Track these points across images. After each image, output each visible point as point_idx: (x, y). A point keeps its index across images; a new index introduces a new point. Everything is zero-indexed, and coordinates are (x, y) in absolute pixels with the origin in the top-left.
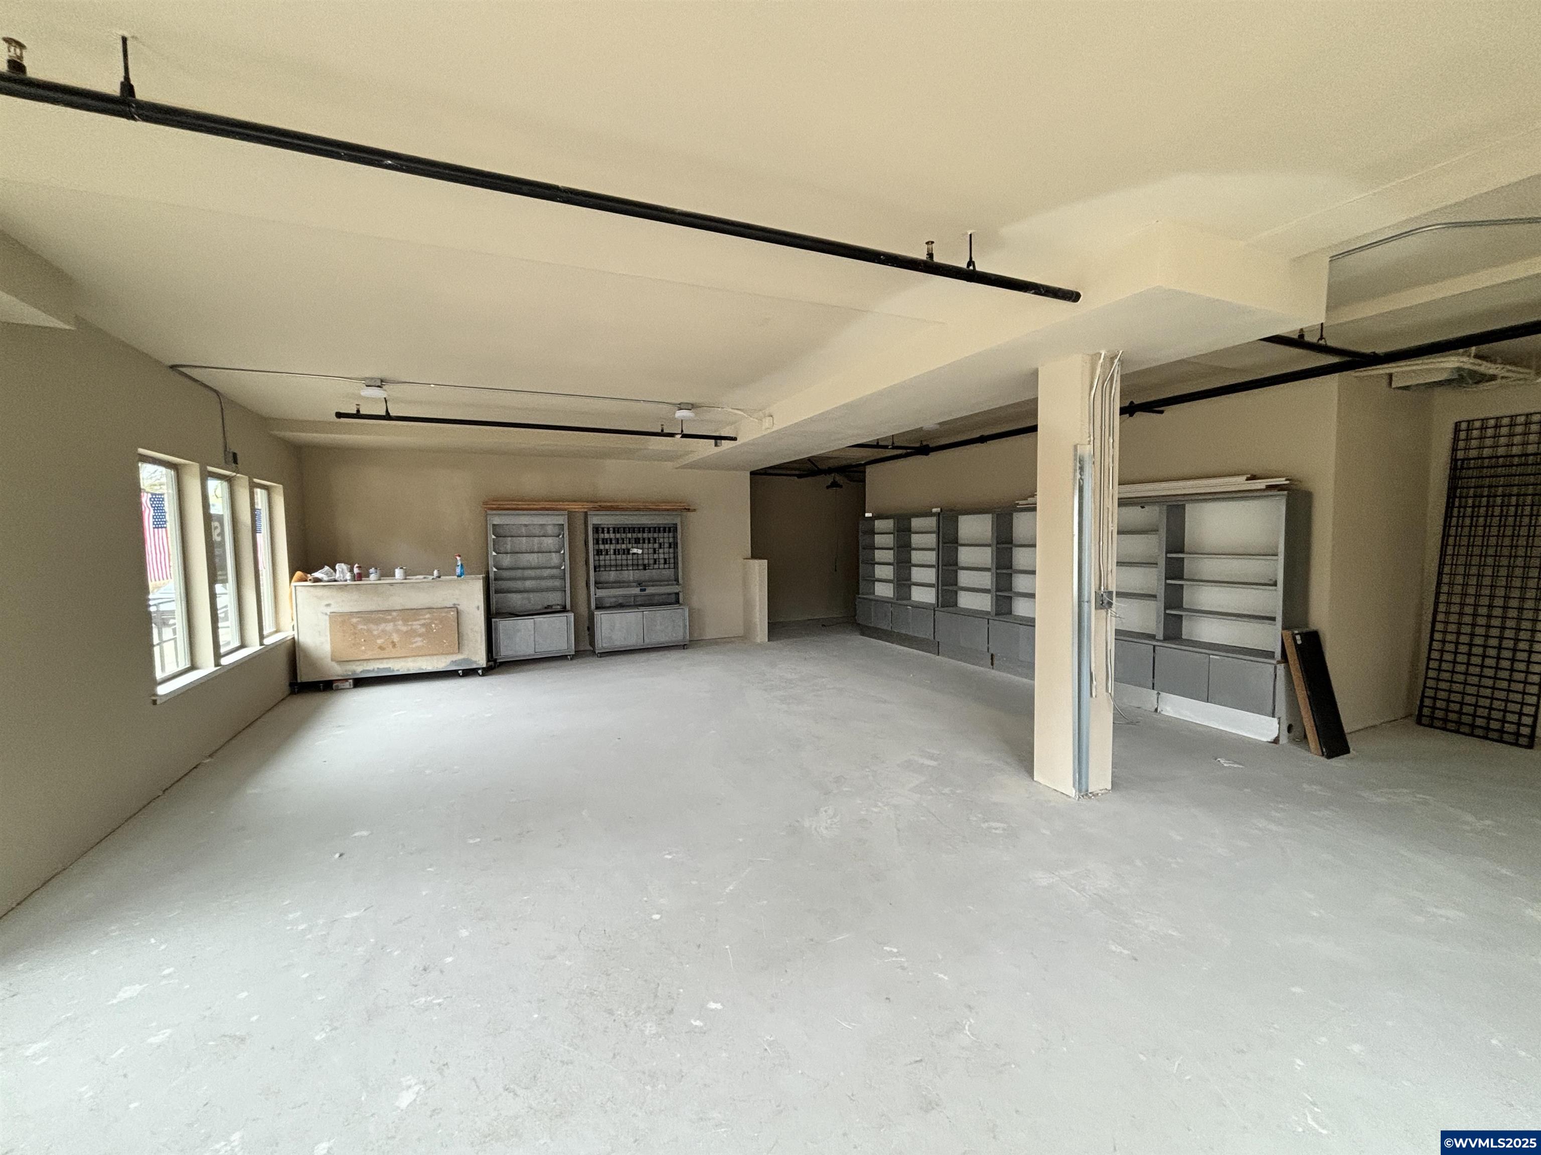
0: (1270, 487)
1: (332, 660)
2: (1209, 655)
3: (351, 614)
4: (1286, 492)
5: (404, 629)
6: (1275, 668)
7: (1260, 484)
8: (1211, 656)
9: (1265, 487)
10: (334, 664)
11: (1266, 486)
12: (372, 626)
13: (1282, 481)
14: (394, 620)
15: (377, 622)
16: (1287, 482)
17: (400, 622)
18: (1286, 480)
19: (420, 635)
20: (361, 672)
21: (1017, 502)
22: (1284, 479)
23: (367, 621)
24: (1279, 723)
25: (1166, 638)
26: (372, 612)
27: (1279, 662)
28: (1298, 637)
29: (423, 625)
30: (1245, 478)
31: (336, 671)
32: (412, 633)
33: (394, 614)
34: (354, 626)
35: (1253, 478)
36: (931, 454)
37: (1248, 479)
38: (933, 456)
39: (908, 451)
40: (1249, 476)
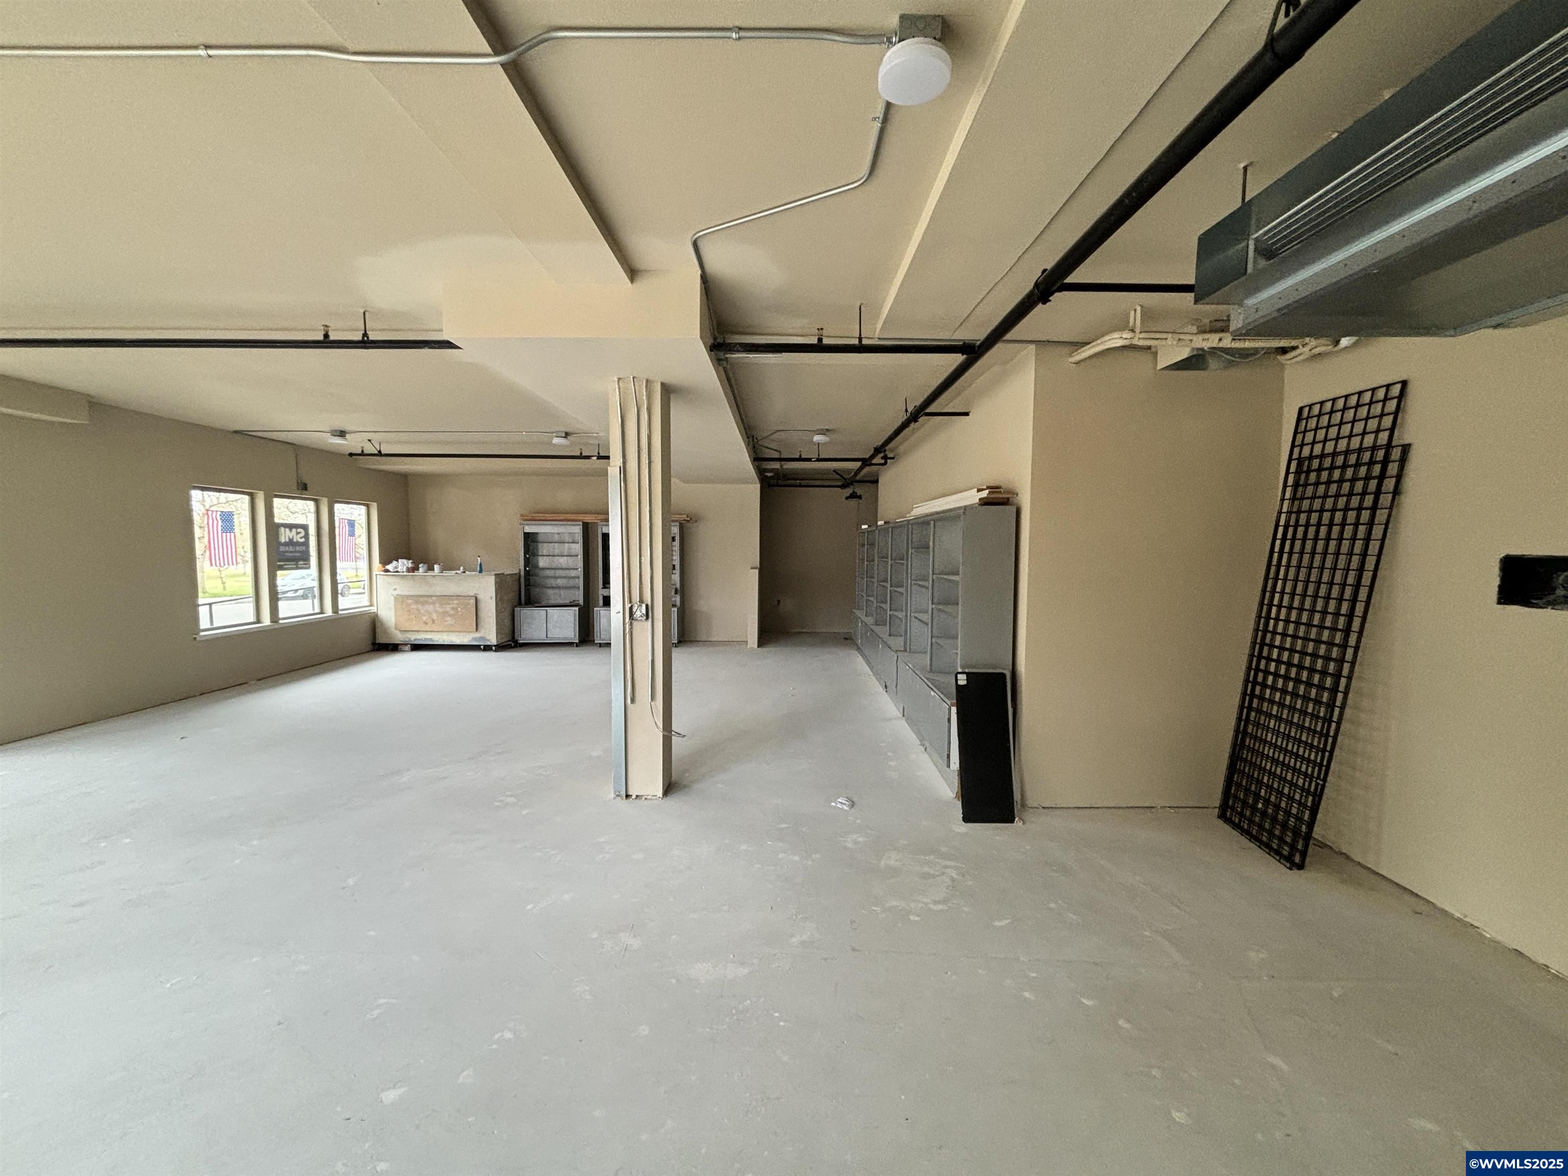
1: (396, 629)
3: (408, 597)
5: (440, 610)
10: (397, 632)
12: (420, 607)
14: (433, 603)
15: (423, 604)
17: (438, 605)
19: (450, 616)
20: (415, 640)
23: (417, 602)
26: (420, 596)
29: (453, 609)
31: (399, 637)
32: (445, 613)
33: (434, 598)
34: (408, 605)
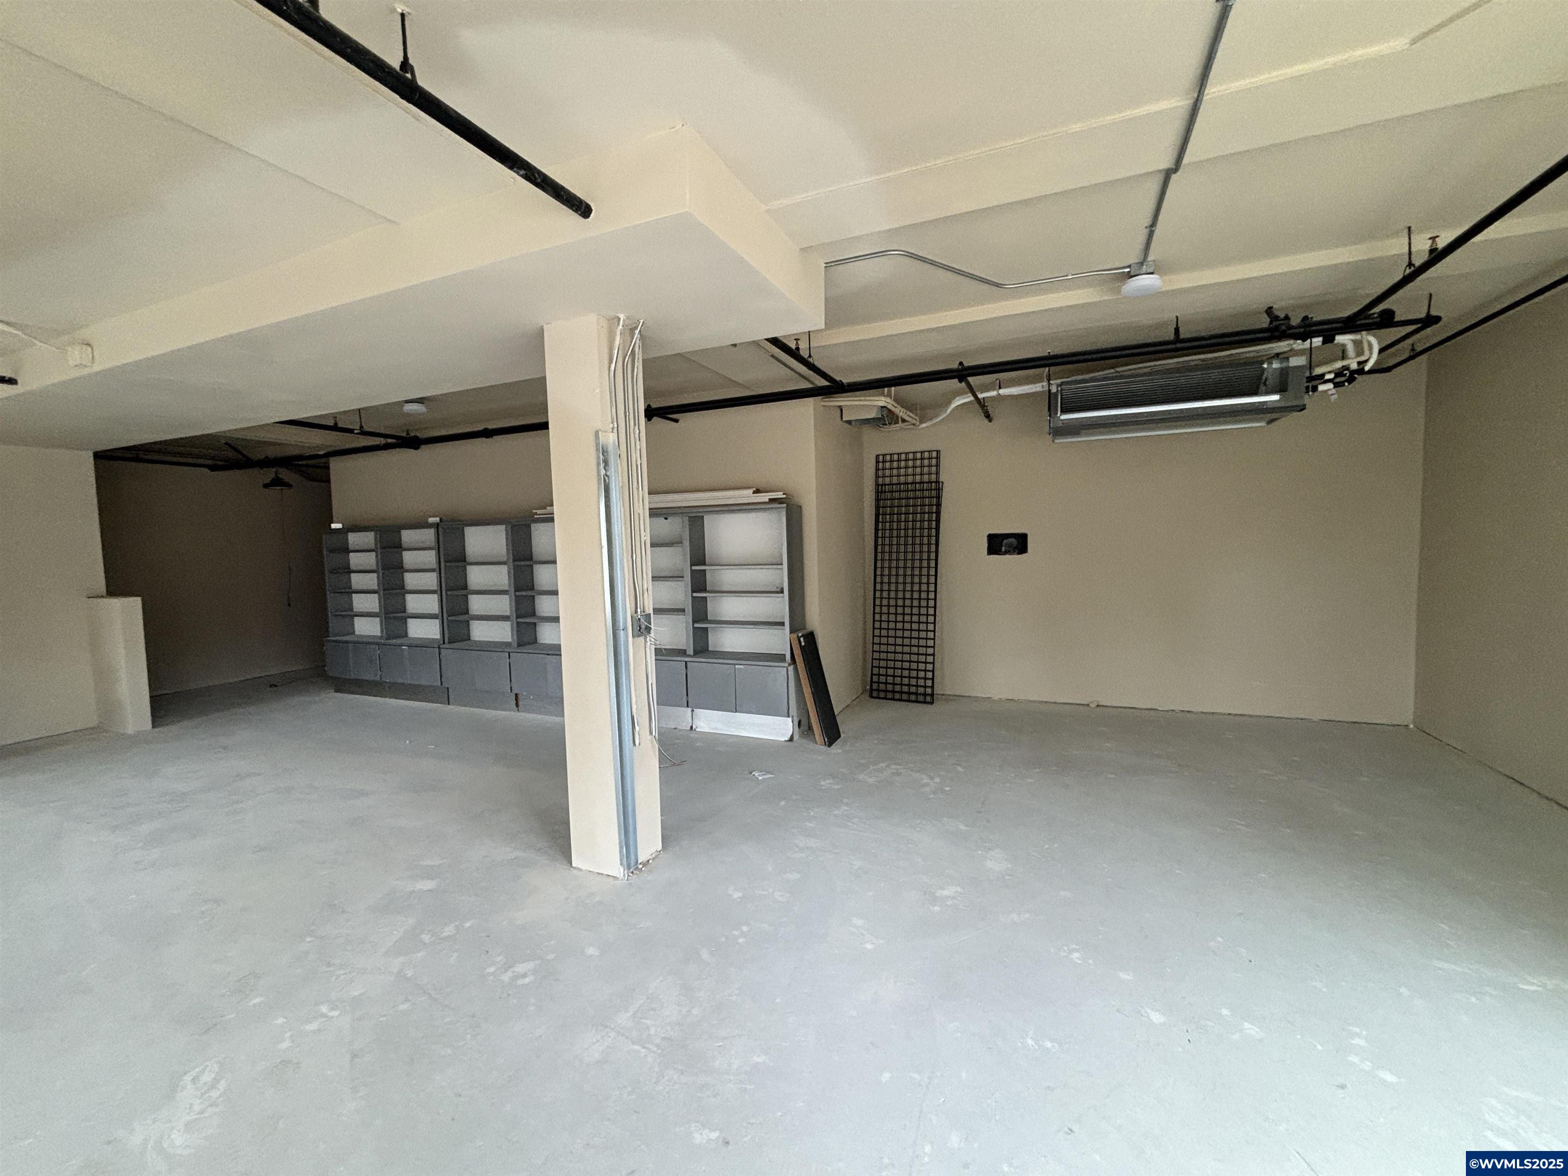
0: (772, 501)
2: (735, 665)
4: (785, 505)
6: (787, 669)
7: (764, 497)
8: (736, 666)
9: (767, 500)
11: (769, 499)
13: (780, 495)
16: (784, 496)
18: (784, 494)
21: (534, 511)
22: (782, 493)
24: (793, 722)
25: (697, 653)
27: (789, 665)
28: (802, 639)
30: (751, 491)
35: (757, 491)
36: (423, 447)
37: (754, 493)
38: (426, 452)
39: (389, 441)
40: (754, 489)
